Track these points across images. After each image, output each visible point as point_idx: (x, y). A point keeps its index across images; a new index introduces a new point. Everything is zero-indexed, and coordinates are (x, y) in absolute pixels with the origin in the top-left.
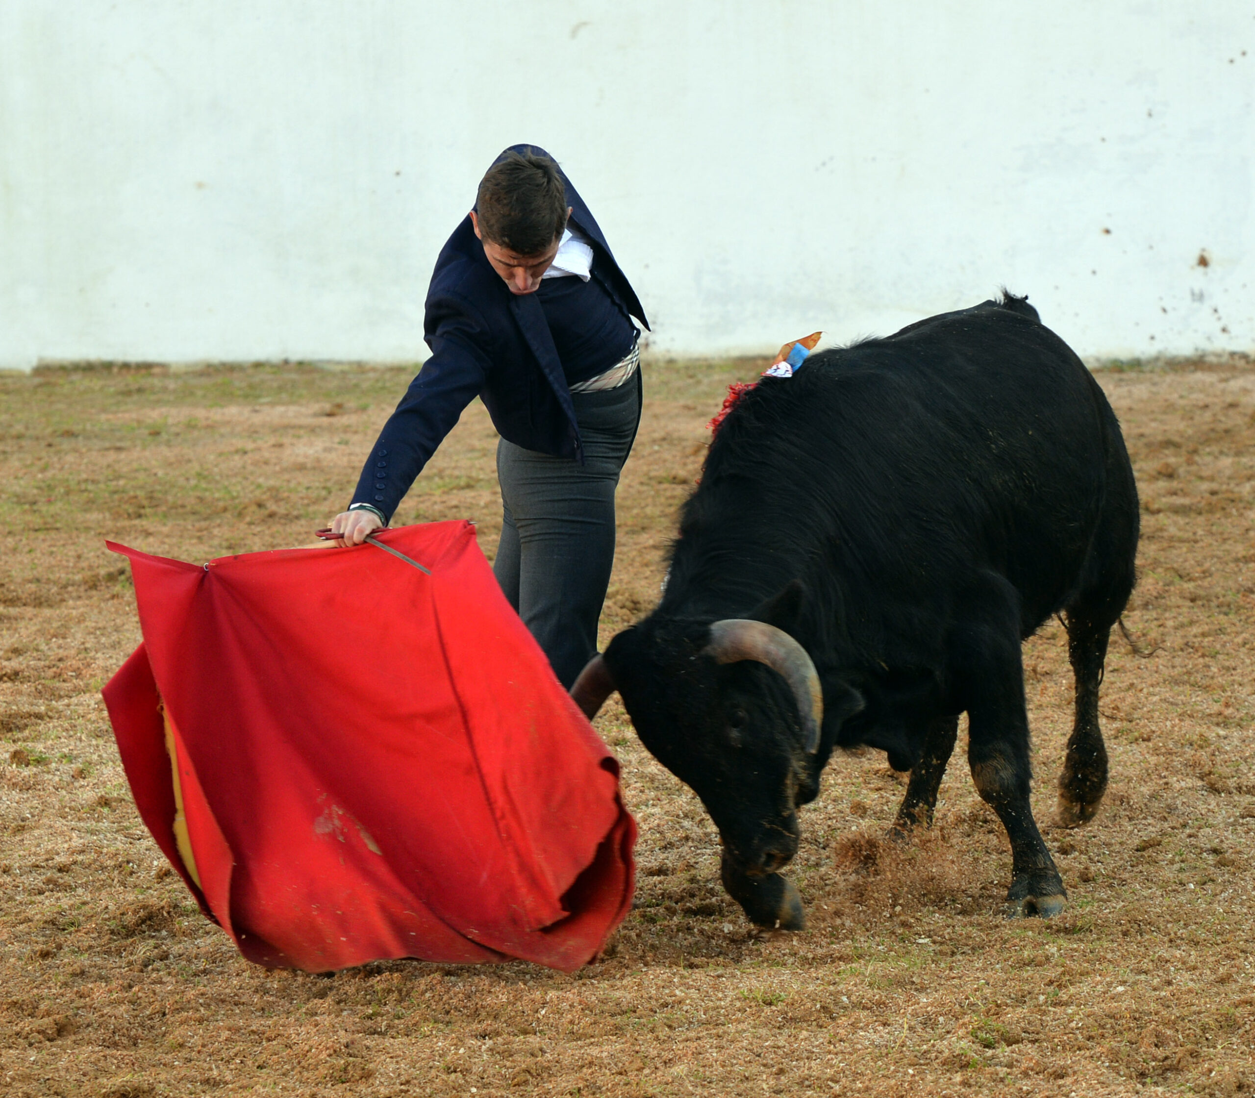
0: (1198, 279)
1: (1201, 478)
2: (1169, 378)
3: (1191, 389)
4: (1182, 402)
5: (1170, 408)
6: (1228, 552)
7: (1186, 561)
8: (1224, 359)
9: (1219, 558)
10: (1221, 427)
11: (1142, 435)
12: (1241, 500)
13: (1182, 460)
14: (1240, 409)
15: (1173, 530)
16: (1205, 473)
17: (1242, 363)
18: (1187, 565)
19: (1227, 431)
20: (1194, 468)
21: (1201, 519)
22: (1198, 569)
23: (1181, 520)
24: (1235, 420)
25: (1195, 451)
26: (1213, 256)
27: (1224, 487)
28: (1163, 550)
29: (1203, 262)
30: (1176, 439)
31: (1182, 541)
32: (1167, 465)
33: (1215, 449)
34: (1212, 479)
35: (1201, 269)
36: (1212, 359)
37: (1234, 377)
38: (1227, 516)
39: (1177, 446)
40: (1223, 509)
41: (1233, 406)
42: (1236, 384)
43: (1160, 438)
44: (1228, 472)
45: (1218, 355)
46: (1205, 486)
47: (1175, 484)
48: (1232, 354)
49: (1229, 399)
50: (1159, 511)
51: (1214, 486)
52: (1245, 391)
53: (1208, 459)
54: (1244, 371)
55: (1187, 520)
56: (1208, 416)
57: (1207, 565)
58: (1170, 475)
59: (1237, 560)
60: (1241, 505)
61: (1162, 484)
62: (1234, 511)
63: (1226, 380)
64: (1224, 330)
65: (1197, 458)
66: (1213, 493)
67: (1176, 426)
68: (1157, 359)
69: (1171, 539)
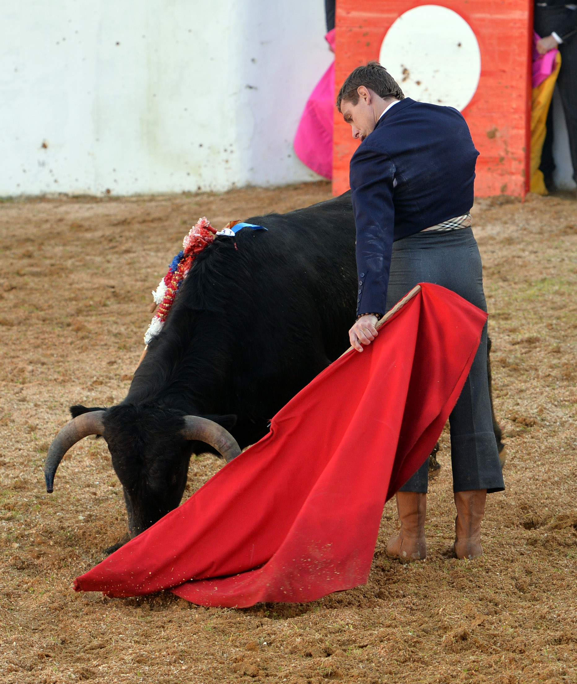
0: (42, 155)
1: (46, 258)
2: (28, 206)
3: (39, 212)
4: (34, 219)
5: (28, 221)
6: (61, 296)
7: (39, 300)
8: (56, 196)
9: (56, 298)
10: (55, 231)
11: (14, 236)
12: (67, 269)
13: (35, 248)
14: (64, 222)
15: (32, 285)
16: (48, 255)
17: (65, 198)
18: (40, 302)
19: (58, 234)
20: (42, 252)
21: (46, 279)
22: (46, 305)
23: (36, 280)
24: (62, 227)
25: (42, 244)
26: (49, 143)
27: (58, 262)
28: (28, 295)
29: (44, 146)
30: (32, 237)
31: (36, 290)
32: (28, 251)
33: (53, 242)
34: (51, 258)
35: (43, 150)
36: (49, 196)
37: (60, 206)
38: (60, 277)
39: (32, 241)
40: (58, 273)
41: (61, 220)
42: (63, 209)
43: (24, 237)
44: (59, 254)
45: (53, 194)
46: (48, 262)
47: (31, 261)
48: (60, 194)
49: (59, 217)
50: (24, 275)
51: (53, 261)
52: (67, 213)
53: (49, 248)
54: (66, 203)
55: (39, 279)
56: (47, 226)
57: (50, 302)
58: (29, 256)
59: (66, 300)
60: (67, 271)
61: (26, 261)
62: (63, 275)
63: (56, 207)
64: (56, 181)
65: (43, 247)
66: (52, 265)
67: (32, 231)
68: (20, 196)
69: (31, 289)
